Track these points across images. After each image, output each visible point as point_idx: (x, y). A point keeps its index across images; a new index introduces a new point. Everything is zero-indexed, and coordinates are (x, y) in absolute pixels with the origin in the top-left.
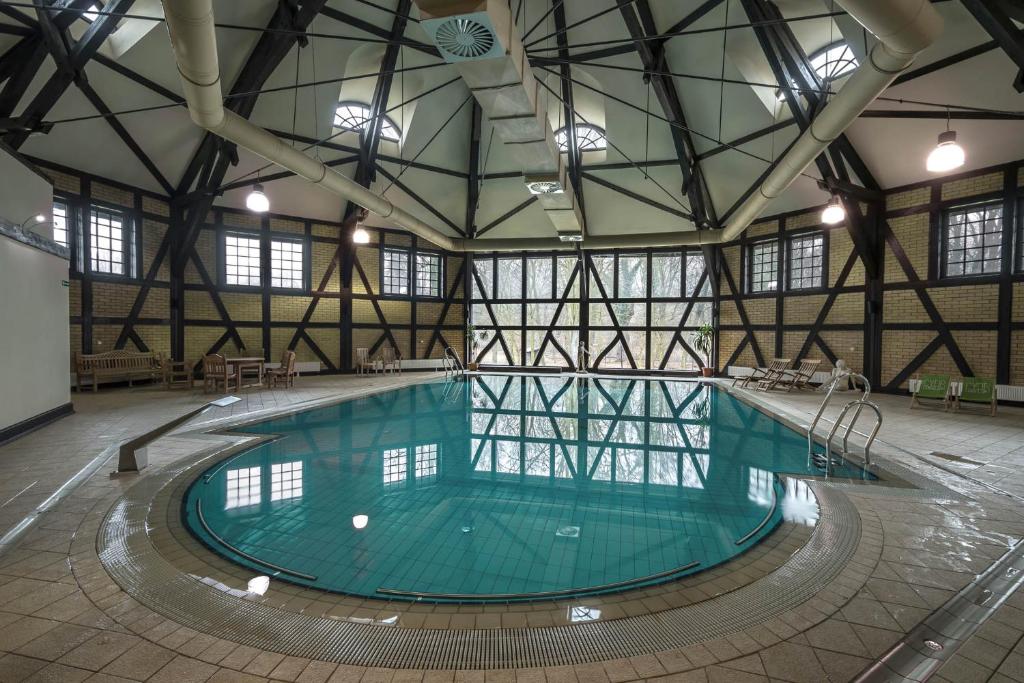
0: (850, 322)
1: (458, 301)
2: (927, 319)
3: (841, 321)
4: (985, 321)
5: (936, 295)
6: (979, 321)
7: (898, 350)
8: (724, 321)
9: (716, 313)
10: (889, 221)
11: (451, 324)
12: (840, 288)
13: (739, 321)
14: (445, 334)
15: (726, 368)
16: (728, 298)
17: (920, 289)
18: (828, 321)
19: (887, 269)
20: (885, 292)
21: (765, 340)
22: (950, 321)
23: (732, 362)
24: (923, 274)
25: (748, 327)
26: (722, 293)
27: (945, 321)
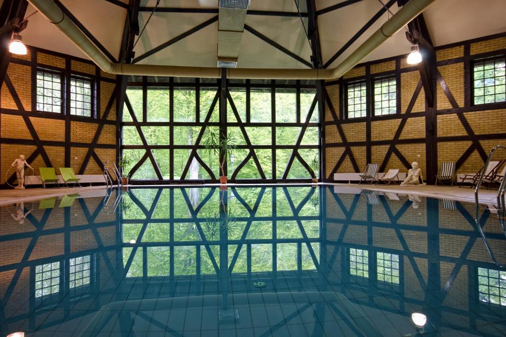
0: (417, 137)
1: (111, 123)
2: (464, 133)
3: (410, 137)
4: (499, 132)
5: (469, 116)
6: (496, 133)
7: (448, 154)
8: (329, 140)
9: (322, 135)
10: (438, 68)
11: (105, 143)
12: (409, 114)
13: (339, 140)
14: (98, 151)
15: (332, 175)
16: (330, 123)
17: (460, 113)
18: (402, 137)
19: (438, 101)
20: (438, 116)
21: (359, 153)
22: (478, 134)
23: (335, 170)
24: (461, 104)
25: (347, 145)
26: (327, 120)
27: (476, 134)
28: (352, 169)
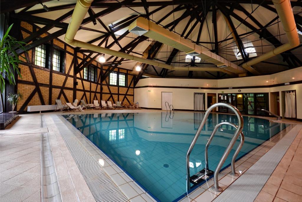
28: (40, 102)
